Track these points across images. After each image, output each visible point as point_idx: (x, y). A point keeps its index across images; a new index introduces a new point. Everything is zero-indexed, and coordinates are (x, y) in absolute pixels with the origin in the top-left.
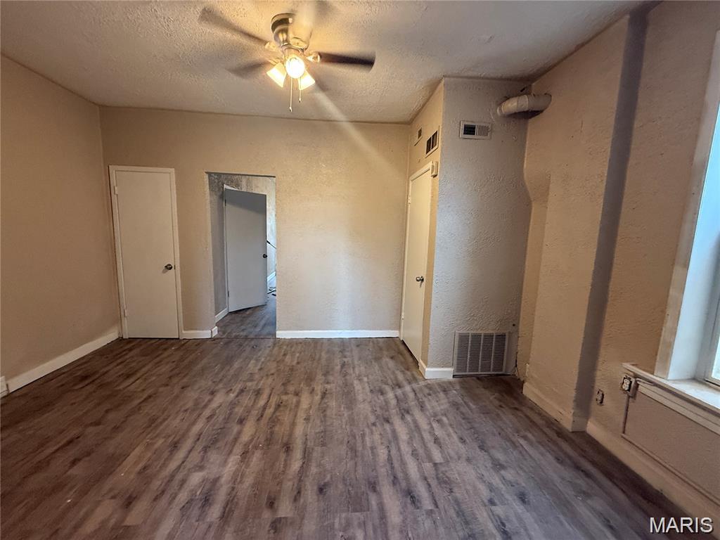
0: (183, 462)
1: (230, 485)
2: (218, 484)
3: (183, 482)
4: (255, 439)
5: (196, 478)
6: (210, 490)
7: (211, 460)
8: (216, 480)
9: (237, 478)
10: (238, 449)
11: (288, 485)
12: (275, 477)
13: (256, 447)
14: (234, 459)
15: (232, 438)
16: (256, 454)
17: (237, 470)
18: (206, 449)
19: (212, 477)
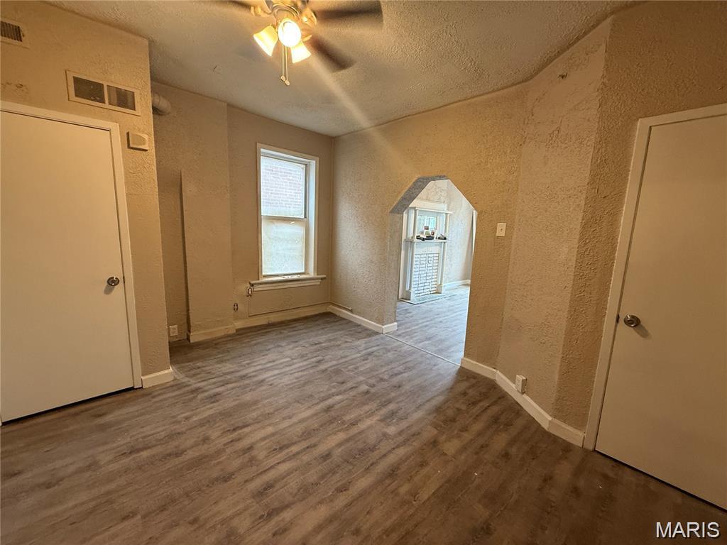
0: (394, 449)
1: (376, 412)
2: (382, 418)
3: (400, 433)
4: (337, 429)
5: (392, 430)
6: (388, 418)
7: (375, 436)
8: (381, 420)
9: (370, 414)
10: (354, 430)
11: (352, 393)
12: (354, 400)
13: (343, 423)
14: (362, 426)
15: (348, 445)
16: (349, 418)
17: (367, 417)
18: (373, 449)
19: (382, 424)
